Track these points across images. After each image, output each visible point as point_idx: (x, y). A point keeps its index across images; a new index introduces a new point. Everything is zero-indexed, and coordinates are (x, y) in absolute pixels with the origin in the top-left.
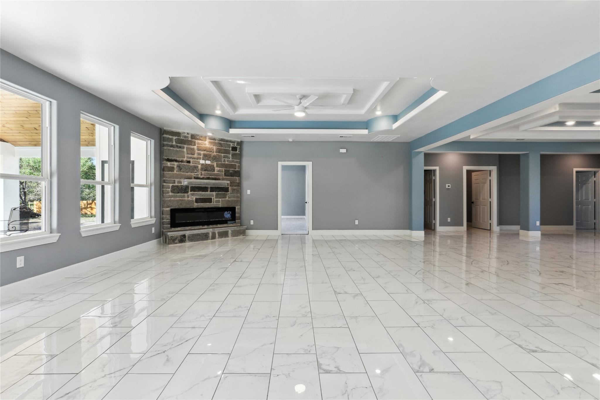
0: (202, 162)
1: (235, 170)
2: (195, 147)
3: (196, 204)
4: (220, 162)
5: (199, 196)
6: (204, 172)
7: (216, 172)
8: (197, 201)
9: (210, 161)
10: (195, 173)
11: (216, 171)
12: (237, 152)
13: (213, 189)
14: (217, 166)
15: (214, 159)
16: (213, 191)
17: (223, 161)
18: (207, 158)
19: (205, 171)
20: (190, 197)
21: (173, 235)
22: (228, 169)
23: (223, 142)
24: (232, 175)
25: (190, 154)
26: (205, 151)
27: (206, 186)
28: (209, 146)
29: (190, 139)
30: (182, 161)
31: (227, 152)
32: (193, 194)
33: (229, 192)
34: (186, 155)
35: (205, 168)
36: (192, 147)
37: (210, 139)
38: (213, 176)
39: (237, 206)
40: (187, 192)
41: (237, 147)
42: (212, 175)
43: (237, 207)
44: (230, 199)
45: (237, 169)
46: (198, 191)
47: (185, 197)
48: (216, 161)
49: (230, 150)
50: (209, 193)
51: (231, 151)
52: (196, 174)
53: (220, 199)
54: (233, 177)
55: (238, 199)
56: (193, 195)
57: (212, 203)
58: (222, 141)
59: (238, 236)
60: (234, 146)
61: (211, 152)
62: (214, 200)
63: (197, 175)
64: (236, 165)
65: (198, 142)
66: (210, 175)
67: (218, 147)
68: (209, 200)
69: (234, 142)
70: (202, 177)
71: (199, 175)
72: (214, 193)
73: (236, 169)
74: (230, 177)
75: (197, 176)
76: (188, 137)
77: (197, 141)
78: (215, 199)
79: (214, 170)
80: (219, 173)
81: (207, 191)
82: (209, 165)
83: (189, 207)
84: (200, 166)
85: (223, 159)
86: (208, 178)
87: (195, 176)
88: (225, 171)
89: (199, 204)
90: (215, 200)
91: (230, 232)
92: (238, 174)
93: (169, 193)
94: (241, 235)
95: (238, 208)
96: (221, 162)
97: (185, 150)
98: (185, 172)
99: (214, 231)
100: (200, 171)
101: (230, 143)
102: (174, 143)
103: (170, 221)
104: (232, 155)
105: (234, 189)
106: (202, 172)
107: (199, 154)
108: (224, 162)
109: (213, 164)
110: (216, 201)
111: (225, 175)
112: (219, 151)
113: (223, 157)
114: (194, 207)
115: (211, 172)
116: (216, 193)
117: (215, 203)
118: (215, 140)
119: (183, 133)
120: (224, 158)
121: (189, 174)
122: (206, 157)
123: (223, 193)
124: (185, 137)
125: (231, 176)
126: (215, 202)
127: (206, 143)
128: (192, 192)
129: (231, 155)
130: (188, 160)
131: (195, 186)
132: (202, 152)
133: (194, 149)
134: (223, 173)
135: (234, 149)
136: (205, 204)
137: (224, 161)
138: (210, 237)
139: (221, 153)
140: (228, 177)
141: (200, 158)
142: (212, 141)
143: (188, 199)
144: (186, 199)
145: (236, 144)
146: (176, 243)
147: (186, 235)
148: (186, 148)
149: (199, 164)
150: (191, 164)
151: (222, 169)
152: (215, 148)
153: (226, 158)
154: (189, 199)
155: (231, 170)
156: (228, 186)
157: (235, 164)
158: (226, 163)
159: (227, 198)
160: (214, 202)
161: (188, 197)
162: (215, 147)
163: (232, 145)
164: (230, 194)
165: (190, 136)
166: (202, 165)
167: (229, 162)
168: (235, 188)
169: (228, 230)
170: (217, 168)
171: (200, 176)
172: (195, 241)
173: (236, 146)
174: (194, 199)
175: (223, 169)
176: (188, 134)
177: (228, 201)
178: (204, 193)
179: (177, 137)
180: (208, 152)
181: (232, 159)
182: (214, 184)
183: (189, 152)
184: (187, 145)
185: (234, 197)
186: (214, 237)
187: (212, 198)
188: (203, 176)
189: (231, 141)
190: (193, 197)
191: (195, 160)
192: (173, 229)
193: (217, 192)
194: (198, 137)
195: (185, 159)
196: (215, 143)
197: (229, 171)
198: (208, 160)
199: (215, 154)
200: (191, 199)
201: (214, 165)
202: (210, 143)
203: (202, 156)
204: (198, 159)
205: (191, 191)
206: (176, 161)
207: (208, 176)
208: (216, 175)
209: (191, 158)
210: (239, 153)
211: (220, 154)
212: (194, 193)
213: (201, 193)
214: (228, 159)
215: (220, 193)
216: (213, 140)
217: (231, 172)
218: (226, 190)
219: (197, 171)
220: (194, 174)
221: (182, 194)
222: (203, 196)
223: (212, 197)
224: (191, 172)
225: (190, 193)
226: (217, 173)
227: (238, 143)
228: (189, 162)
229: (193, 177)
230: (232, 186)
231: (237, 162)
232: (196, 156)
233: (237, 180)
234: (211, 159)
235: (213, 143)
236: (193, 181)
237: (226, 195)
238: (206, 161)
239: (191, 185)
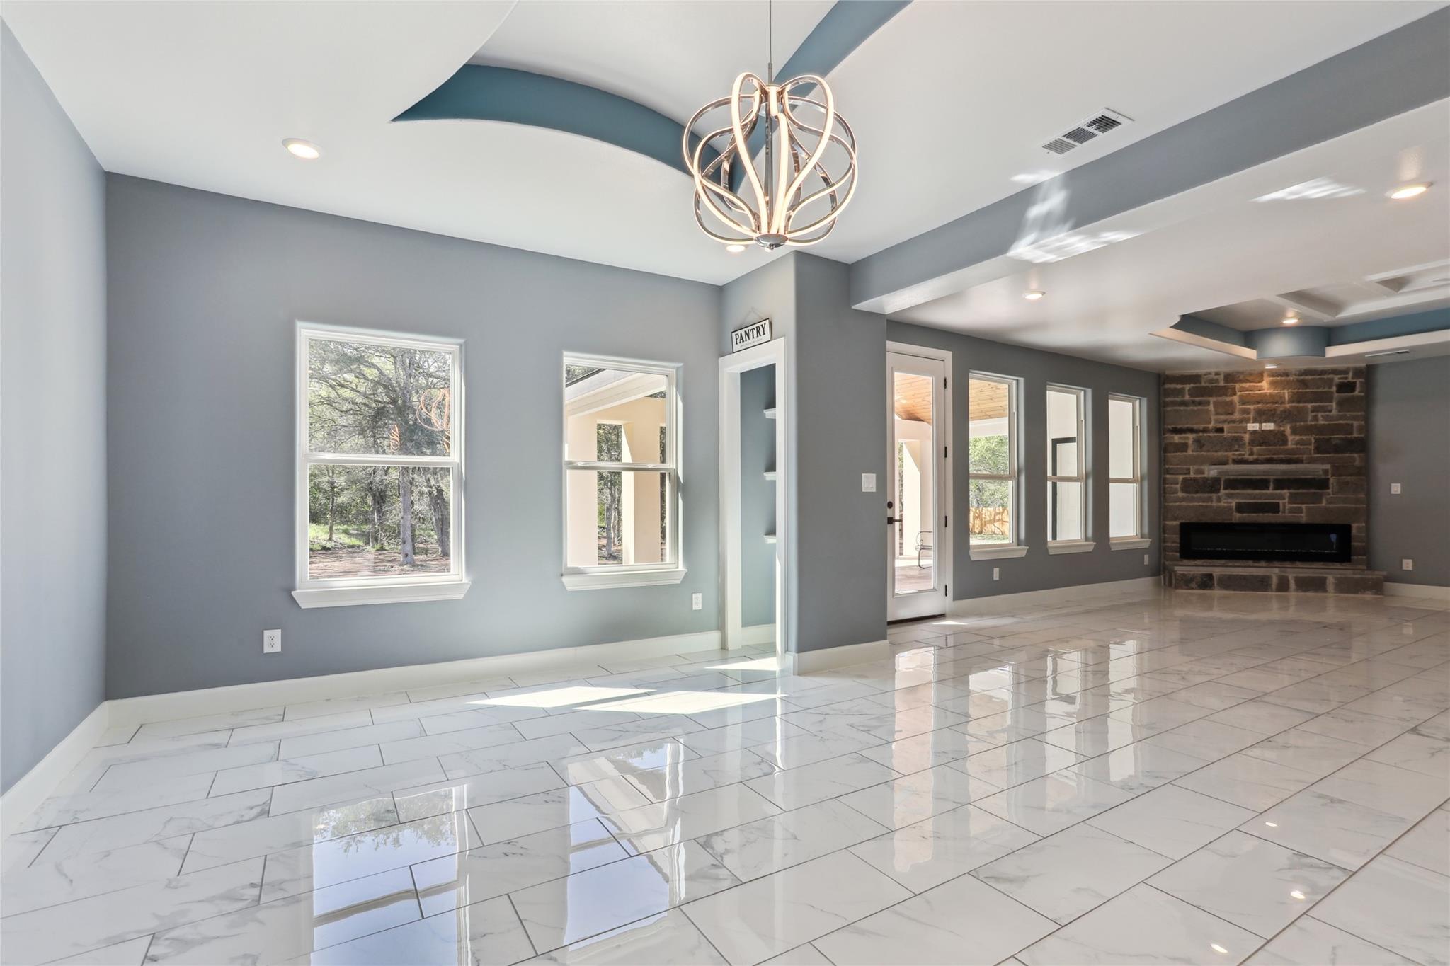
0: (1253, 426)
1: (1350, 436)
2: (1236, 398)
3: (1238, 515)
4: (1302, 424)
5: (1246, 499)
6: (1259, 447)
7: (1290, 446)
8: (1240, 508)
9: (1274, 422)
10: (1237, 450)
11: (1289, 443)
12: (1356, 393)
13: (1280, 484)
14: (1294, 432)
15: (1286, 416)
16: (1283, 489)
17: (1310, 418)
18: (1264, 417)
19: (1260, 445)
20: (1223, 501)
21: (1186, 573)
22: (1326, 437)
23: (1309, 377)
24: (1337, 449)
25: (1222, 414)
26: (1259, 403)
27: (1264, 477)
28: (1269, 391)
29: (1222, 384)
30: (1205, 430)
31: (1319, 397)
32: (1232, 494)
33: (1328, 488)
34: (1213, 417)
35: (1261, 438)
36: (1228, 399)
37: (1273, 376)
38: (1281, 456)
39: (1356, 521)
40: (1218, 491)
41: (1355, 383)
42: (1281, 454)
43: (1354, 526)
44: (1331, 506)
45: (1355, 435)
46: (1244, 488)
47: (1212, 501)
48: (1291, 422)
49: (1332, 393)
50: (1270, 491)
51: (1336, 395)
52: (1238, 453)
53: (1304, 506)
54: (1340, 455)
55: (1360, 506)
56: (1230, 496)
57: (1280, 514)
58: (1306, 375)
59: (1356, 594)
60: (1346, 381)
61: (1276, 403)
62: (1284, 506)
63: (1240, 455)
64: (1352, 425)
65: (1242, 387)
66: (1274, 454)
67: (1294, 389)
68: (1274, 508)
69: (1345, 372)
70: (1251, 458)
71: (1244, 455)
72: (1286, 492)
73: (1351, 433)
74: (1332, 455)
75: (1240, 457)
76: (1217, 381)
77: (1238, 386)
78: (1288, 506)
79: (1285, 442)
80: (1298, 446)
81: (1267, 488)
82: (1270, 431)
83: (1220, 521)
84: (1247, 437)
85: (1311, 415)
86: (1269, 461)
87: (1235, 457)
88: (1317, 441)
89: (1245, 515)
90: (1287, 508)
91: (1331, 580)
92: (1362, 445)
93: (1176, 493)
94: (1368, 592)
95: (1359, 528)
96: (1307, 421)
97: (1211, 407)
98: (1213, 451)
99: (1287, 575)
100: (1247, 448)
101: (1330, 376)
102: (1187, 397)
103: (1179, 545)
104: (1337, 404)
105: (1347, 483)
106: (1251, 449)
107: (1246, 412)
108: (1312, 421)
109: (1282, 429)
110: (1291, 508)
111: (1318, 450)
112: (1298, 398)
113: (1310, 410)
114: (1233, 521)
115: (1278, 447)
116: (1291, 491)
117: (1289, 513)
118: (1288, 376)
119: (1205, 375)
120: (1312, 412)
121: (1220, 454)
122: (1261, 416)
123: (1313, 491)
124: (1211, 381)
125: (1336, 452)
126: (1287, 511)
127: (1262, 386)
128: (1227, 491)
129: (1334, 405)
130: (1219, 426)
131: (1235, 477)
132: (1252, 407)
133: (1231, 403)
134: (1312, 447)
135: (1346, 387)
136: (1261, 515)
137: (1315, 418)
138: (1274, 586)
139: (1305, 402)
140: (1328, 455)
141: (1248, 421)
142: (1279, 378)
143: (1220, 504)
144: (1214, 504)
145: (1350, 375)
146: (1193, 588)
147: (1214, 575)
148: (1214, 403)
149: (1245, 433)
150: (1225, 434)
151: (1309, 437)
152: (1287, 394)
153: (1318, 411)
154: (1222, 504)
155: (1337, 438)
156: (1327, 475)
157: (1348, 424)
158: (1322, 422)
159: (1324, 504)
160: (1284, 512)
161: (1219, 500)
162: (1286, 392)
163: (1339, 379)
164: (1333, 494)
165: (1222, 377)
166: (1254, 432)
167: (1331, 421)
168: (1348, 479)
169: (1325, 576)
170: (1293, 437)
171: (1246, 457)
172: (1234, 590)
173: (1350, 380)
174: (1234, 504)
175: (1312, 438)
176: (1217, 374)
177: (1327, 509)
178: (1257, 492)
179: (1192, 385)
180: (1268, 405)
181: (1339, 412)
182: (1284, 472)
183: (1220, 410)
184: (1216, 396)
185: (1345, 501)
186: (1283, 586)
187: (1278, 503)
188: (1255, 457)
189: (1334, 372)
190: (1230, 500)
191: (1235, 425)
192: (1185, 562)
193: (1295, 489)
194: (1241, 377)
195: (1211, 426)
196: (1288, 382)
197: (1328, 440)
198: (1269, 422)
199: (1287, 406)
200: (1226, 505)
201: (1284, 431)
202: (1273, 384)
203: (1251, 416)
204: (1241, 422)
205: (1225, 489)
206: (1191, 431)
207: (1269, 456)
208: (1293, 452)
209: (1224, 421)
210: (1362, 394)
211: (1301, 405)
212: (1233, 491)
213: (1250, 491)
214: (1327, 413)
215: (1301, 491)
216: (1282, 376)
217: (1334, 442)
218: (1322, 484)
219: (1240, 446)
220: (1234, 455)
221: (1206, 495)
222: (1255, 499)
223: (1281, 502)
224: (1226, 451)
225: (1223, 492)
226: (1293, 449)
227: (1358, 372)
228: (1221, 430)
229: (1230, 461)
230: (1340, 475)
231: (1354, 418)
232: (1237, 416)
233: (1354, 461)
234: (1275, 419)
235: (1281, 382)
236: (1231, 467)
237: (1321, 496)
238: (1264, 424)
239: (1227, 477)
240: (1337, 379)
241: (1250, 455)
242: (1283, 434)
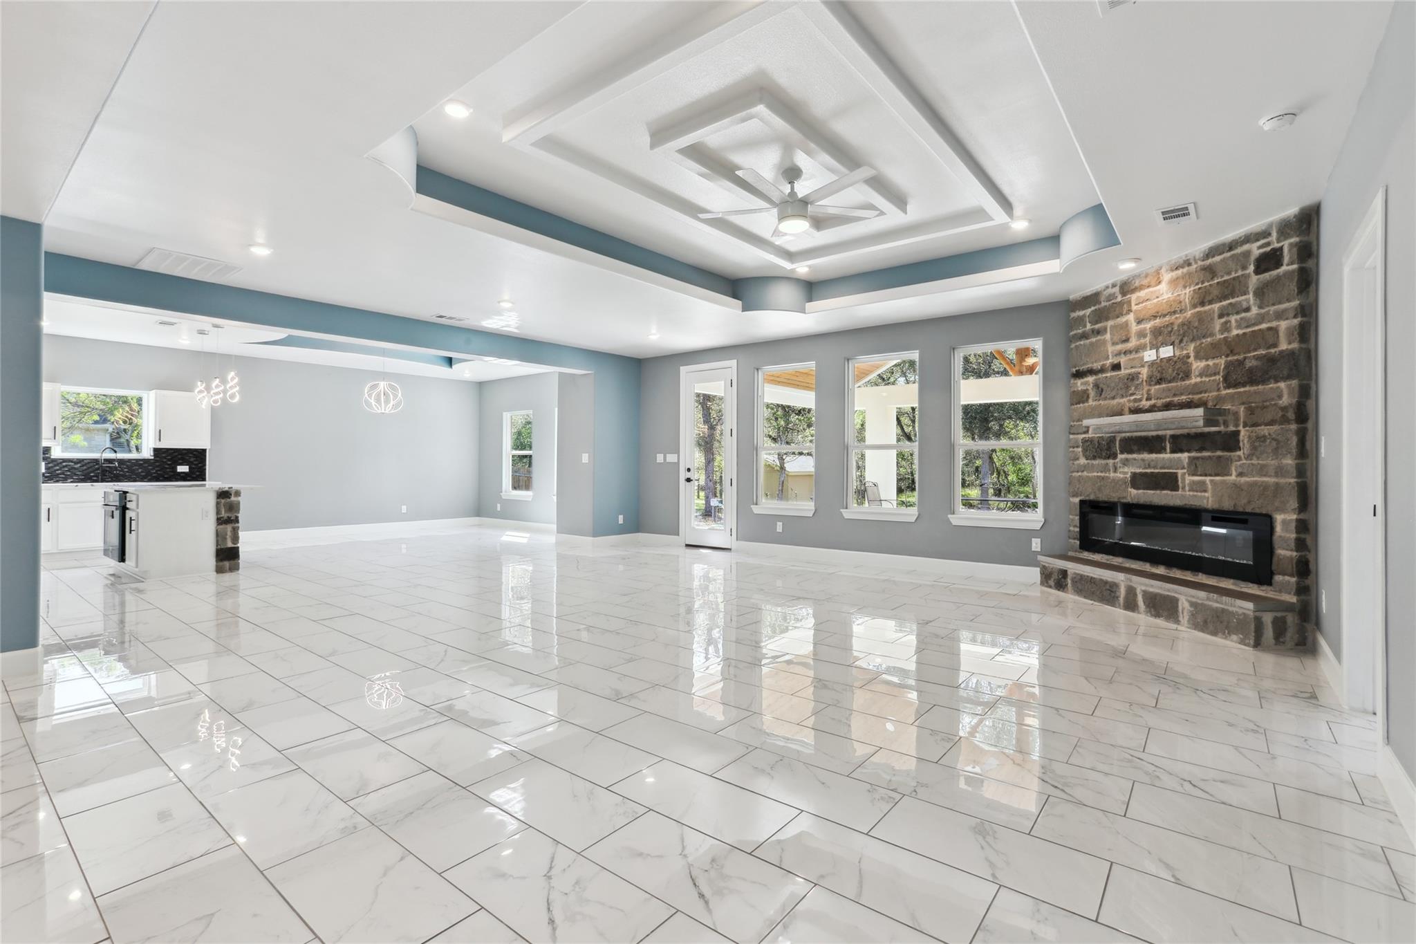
0: (1149, 355)
1: (1273, 351)
2: (1132, 316)
3: (1134, 492)
4: (1209, 339)
5: (1140, 467)
6: (1157, 387)
7: (1193, 380)
8: (1138, 481)
9: (1173, 344)
10: (1132, 394)
11: (1192, 375)
12: (1283, 267)
13: (1180, 442)
14: (1198, 357)
15: (1187, 332)
16: (1182, 451)
17: (1217, 329)
18: (1160, 338)
19: (1158, 383)
20: (1119, 469)
22: (1241, 357)
23: (1218, 258)
24: (1253, 378)
25: (1117, 344)
26: (1155, 317)
27: (1160, 433)
28: (1170, 295)
29: (1121, 298)
30: (1102, 370)
31: (1233, 288)
32: (1127, 460)
33: (1238, 449)
34: (1111, 350)
35: (1160, 373)
36: (1126, 319)
37: (1172, 270)
38: (1184, 397)
39: (1281, 510)
40: (1115, 457)
41: (1281, 249)
42: (1182, 394)
43: (1279, 518)
44: (1243, 479)
45: (1284, 346)
46: (1139, 451)
47: (1108, 471)
48: (1193, 340)
49: (1248, 276)
50: (1167, 455)
51: (1254, 279)
52: (1132, 398)
53: (1208, 479)
54: (1258, 388)
55: (1282, 481)
56: (1126, 463)
57: (1180, 492)
58: (1213, 256)
59: (1214, 633)
60: (1268, 249)
61: (1175, 312)
62: (1184, 479)
63: (1135, 401)
64: (1278, 329)
65: (1138, 297)
66: (1175, 395)
67: (1197, 284)
68: (1169, 482)
69: (1265, 234)
70: (1147, 404)
71: (1140, 400)
72: (1184, 456)
73: (1275, 345)
74: (1247, 388)
75: (1136, 405)
76: (1115, 295)
77: (1135, 296)
78: (1188, 479)
79: (1187, 374)
80: (1204, 379)
81: (1161, 450)
82: (1169, 359)
83: (1115, 500)
84: (1144, 372)
85: (1218, 324)
86: (1168, 407)
88: (1227, 366)
89: (1141, 491)
90: (1187, 482)
91: (1184, 604)
92: (1284, 366)
93: (1078, 459)
94: (1234, 637)
95: (1284, 522)
96: (1212, 335)
97: (1108, 335)
98: (1109, 399)
99: (1134, 585)
100: (1145, 388)
101: (1246, 247)
102: (1089, 326)
103: (1078, 530)
104: (1256, 294)
105: (1262, 439)
106: (1148, 390)
107: (1141, 334)
108: (1222, 332)
109: (1185, 352)
110: (1193, 483)
111: (1228, 382)
112: (1202, 299)
113: (1216, 315)
114: (1128, 500)
115: (1179, 383)
116: (1194, 454)
117: (1189, 491)
118: (1189, 265)
119: (1104, 290)
120: (1221, 316)
121: (1115, 402)
122: (1160, 336)
123: (1219, 453)
124: (1109, 298)
125: (1252, 382)
126: (1187, 488)
127: (1160, 290)
128: (1124, 456)
129: (1251, 296)
130: (1116, 361)
131: (1130, 435)
132: (1149, 326)
134: (1221, 378)
135: (1269, 260)
136: (1158, 492)
137: (1226, 328)
138: (1121, 600)
139: (1212, 302)
140: (1242, 390)
141: (1145, 347)
142: (1180, 272)
143: (1116, 474)
144: (1112, 475)
145: (1275, 236)
147: (1069, 573)
148: (1113, 327)
149: (1143, 366)
150: (1123, 372)
151: (1216, 361)
152: (1187, 294)
153: (1228, 315)
154: (1118, 475)
155: (1252, 359)
156: (1237, 425)
157: (1270, 329)
158: (1235, 332)
159: (1233, 477)
160: (1183, 488)
161: (1115, 469)
162: (1188, 290)
163: (1260, 247)
164: (1246, 459)
165: (1117, 289)
166: (1152, 364)
167: (1247, 327)
168: (1264, 430)
169: (1176, 595)
170: (1199, 364)
171: (1144, 403)
172: (1085, 597)
173: (1277, 245)
174: (1128, 476)
175: (1222, 362)
176: (1115, 285)
177: (1236, 486)
178: (1154, 456)
179: (1093, 308)
180: (1167, 318)
181: (1260, 307)
183: (1116, 338)
184: (1113, 318)
185: (1262, 470)
187: (1176, 473)
188: (1153, 402)
189: (1248, 239)
190: (1125, 470)
191: (1132, 356)
192: (1086, 555)
193: (1198, 451)
194: (1137, 284)
195: (1108, 362)
197: (1241, 363)
198: (1167, 345)
199: (1190, 313)
200: (1122, 476)
201: (1189, 356)
202: (1174, 282)
203: (1148, 339)
204: (1137, 350)
205: (1122, 452)
206: (1091, 372)
207: (1168, 400)
208: (1197, 389)
209: (1120, 353)
210: (1293, 267)
211: (1207, 308)
212: (1130, 456)
213: (1146, 456)
214: (1243, 315)
215: (1204, 454)
216: (1183, 267)
217: (1248, 364)
218: (1230, 441)
219: (1136, 388)
220: (1129, 401)
221: (1103, 462)
222: (1149, 466)
223: (1180, 472)
224: (1122, 396)
225: (1120, 456)
226: (1196, 384)
227: (1285, 228)
228: (1116, 367)
229: (1126, 410)
230: (1253, 425)
231: (1280, 316)
232: (1133, 343)
233: (1280, 397)
234: (1173, 338)
235: (1183, 277)
236: (1128, 418)
237: (1230, 460)
238: (1161, 350)
239: (1124, 435)
240: (1255, 250)
241: (1147, 400)
242: (1184, 360)
